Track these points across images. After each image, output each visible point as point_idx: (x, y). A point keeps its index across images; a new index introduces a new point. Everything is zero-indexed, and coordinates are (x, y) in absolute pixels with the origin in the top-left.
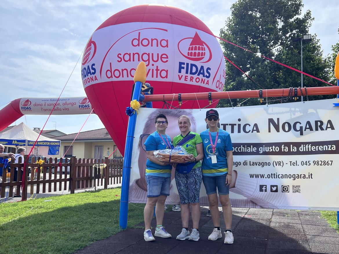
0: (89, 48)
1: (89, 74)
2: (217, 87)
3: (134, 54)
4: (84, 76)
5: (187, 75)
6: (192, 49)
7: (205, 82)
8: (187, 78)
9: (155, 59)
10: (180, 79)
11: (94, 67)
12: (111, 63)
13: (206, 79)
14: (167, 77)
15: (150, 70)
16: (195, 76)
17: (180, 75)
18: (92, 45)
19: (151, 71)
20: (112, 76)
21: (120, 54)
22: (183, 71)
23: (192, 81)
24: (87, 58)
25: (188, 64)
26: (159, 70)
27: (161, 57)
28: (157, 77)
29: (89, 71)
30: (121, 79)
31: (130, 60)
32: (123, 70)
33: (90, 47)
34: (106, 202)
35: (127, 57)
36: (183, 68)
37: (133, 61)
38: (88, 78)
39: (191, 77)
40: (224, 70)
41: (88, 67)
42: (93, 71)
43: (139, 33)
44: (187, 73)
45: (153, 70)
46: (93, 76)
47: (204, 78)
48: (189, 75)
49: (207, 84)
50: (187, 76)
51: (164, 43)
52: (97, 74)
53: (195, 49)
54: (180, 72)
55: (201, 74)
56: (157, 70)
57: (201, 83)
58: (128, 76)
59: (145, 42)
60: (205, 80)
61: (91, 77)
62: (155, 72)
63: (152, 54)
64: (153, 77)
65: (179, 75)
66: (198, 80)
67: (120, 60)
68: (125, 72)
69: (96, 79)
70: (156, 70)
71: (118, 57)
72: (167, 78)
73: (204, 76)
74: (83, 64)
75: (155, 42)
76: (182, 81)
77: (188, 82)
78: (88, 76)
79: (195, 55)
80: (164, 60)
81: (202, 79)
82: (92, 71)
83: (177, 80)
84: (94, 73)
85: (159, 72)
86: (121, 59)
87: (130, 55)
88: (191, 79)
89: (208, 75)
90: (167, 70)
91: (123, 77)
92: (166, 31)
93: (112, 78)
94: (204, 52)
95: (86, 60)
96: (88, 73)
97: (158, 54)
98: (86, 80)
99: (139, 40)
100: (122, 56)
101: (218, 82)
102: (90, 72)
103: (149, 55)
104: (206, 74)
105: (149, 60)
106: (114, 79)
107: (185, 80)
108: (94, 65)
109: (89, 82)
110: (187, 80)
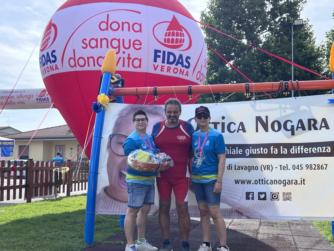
0: (48, 31)
1: (49, 63)
2: (197, 79)
3: (101, 40)
4: (42, 64)
5: (163, 64)
6: (169, 35)
7: (185, 73)
8: (164, 69)
9: (127, 46)
10: (155, 69)
11: (54, 54)
12: (74, 50)
13: (186, 70)
14: (140, 66)
15: (120, 58)
16: (173, 66)
17: (156, 64)
18: (53, 28)
19: (122, 60)
20: (75, 65)
21: (86, 40)
22: (159, 60)
23: (170, 72)
24: (47, 43)
25: (164, 52)
26: (131, 58)
27: (134, 44)
28: (129, 66)
29: (48, 59)
30: (86, 68)
31: (97, 46)
32: (88, 58)
33: (50, 30)
34: (69, 213)
35: (93, 44)
36: (159, 56)
37: (101, 47)
38: (48, 67)
39: (168, 67)
40: (205, 59)
41: (48, 53)
42: (54, 59)
43: (108, 15)
44: (163, 62)
45: (124, 58)
46: (54, 64)
47: (183, 69)
48: (166, 65)
49: (186, 76)
50: (164, 66)
51: (137, 27)
52: (59, 62)
53: (173, 35)
54: (155, 61)
55: (180, 63)
56: (129, 58)
57: (180, 74)
58: (94, 66)
59: (115, 26)
60: (184, 70)
61: (50, 66)
62: (126, 61)
63: (123, 40)
64: (124, 66)
65: (154, 65)
66: (176, 71)
67: (85, 46)
68: (91, 60)
69: (57, 68)
70: (127, 58)
71: (83, 42)
72: (140, 68)
73: (183, 66)
74: (42, 50)
75: (126, 26)
76: (158, 72)
77: (165, 73)
78: (47, 64)
79: (172, 42)
80: (137, 47)
81: (181, 70)
82: (52, 59)
83: (152, 71)
84: (54, 61)
85: (131, 61)
86: (86, 44)
87: (97, 40)
88: (169, 70)
89: (187, 65)
90: (141, 59)
91: (89, 66)
92: (140, 13)
93: (76, 67)
94: (182, 38)
95: (45, 45)
96: (48, 61)
97: (130, 40)
98: (45, 69)
99: (107, 23)
100: (87, 42)
101: (199, 73)
102: (50, 60)
103: (119, 41)
104: (185, 63)
105: (119, 46)
106: (78, 69)
107: (161, 71)
108: (54, 51)
109: (48, 72)
110: (163, 71)
